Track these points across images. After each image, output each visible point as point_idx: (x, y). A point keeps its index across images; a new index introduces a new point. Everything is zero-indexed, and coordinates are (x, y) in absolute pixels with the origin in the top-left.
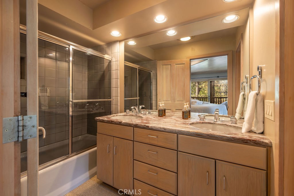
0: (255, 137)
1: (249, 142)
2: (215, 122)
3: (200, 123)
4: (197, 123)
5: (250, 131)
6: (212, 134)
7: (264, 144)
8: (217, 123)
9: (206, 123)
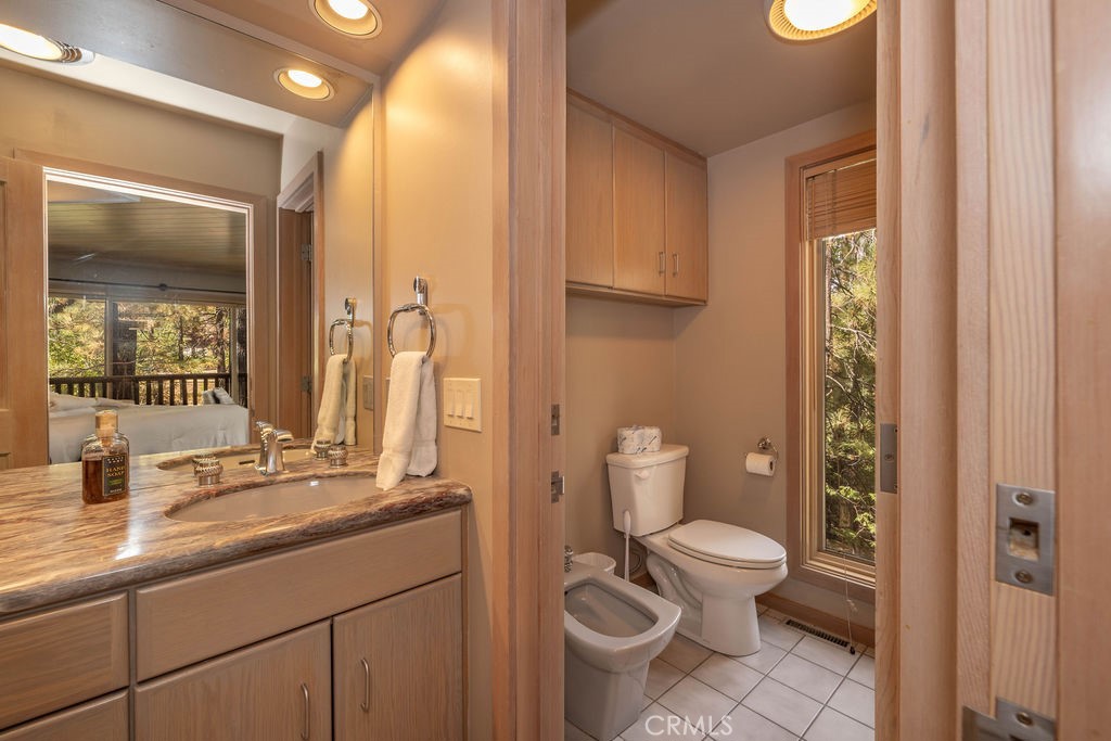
0: (432, 488)
1: (427, 507)
2: (271, 478)
3: (208, 496)
4: (196, 500)
5: (407, 478)
6: (318, 521)
7: (458, 500)
8: (283, 477)
9: (235, 490)
